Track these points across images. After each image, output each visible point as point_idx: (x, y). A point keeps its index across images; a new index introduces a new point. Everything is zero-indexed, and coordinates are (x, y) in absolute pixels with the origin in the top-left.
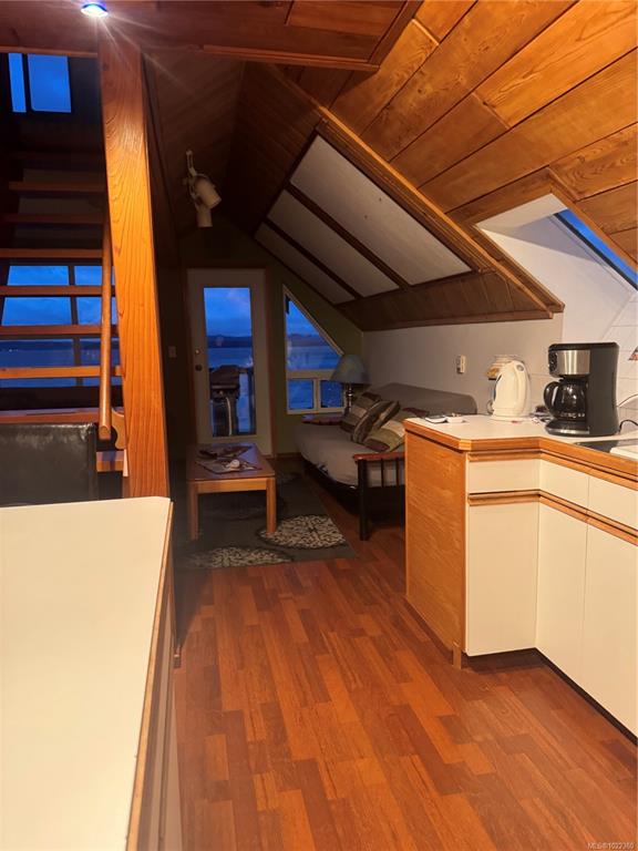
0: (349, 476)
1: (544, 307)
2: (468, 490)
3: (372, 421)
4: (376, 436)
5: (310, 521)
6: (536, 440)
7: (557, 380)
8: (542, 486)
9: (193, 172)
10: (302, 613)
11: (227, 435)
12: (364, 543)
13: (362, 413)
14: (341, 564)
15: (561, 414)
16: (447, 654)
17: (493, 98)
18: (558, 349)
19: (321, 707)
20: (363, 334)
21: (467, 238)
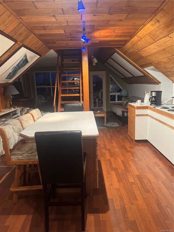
0: (120, 114)
1: (158, 83)
2: (136, 114)
3: (127, 104)
4: (127, 107)
5: (113, 123)
6: (147, 106)
7: (152, 97)
8: (148, 114)
9: (93, 56)
10: (110, 135)
12: (123, 127)
13: (125, 102)
14: (118, 129)
15: (152, 102)
16: (133, 140)
17: (141, 53)
18: (152, 92)
19: (112, 144)
20: (127, 84)
21: (143, 70)
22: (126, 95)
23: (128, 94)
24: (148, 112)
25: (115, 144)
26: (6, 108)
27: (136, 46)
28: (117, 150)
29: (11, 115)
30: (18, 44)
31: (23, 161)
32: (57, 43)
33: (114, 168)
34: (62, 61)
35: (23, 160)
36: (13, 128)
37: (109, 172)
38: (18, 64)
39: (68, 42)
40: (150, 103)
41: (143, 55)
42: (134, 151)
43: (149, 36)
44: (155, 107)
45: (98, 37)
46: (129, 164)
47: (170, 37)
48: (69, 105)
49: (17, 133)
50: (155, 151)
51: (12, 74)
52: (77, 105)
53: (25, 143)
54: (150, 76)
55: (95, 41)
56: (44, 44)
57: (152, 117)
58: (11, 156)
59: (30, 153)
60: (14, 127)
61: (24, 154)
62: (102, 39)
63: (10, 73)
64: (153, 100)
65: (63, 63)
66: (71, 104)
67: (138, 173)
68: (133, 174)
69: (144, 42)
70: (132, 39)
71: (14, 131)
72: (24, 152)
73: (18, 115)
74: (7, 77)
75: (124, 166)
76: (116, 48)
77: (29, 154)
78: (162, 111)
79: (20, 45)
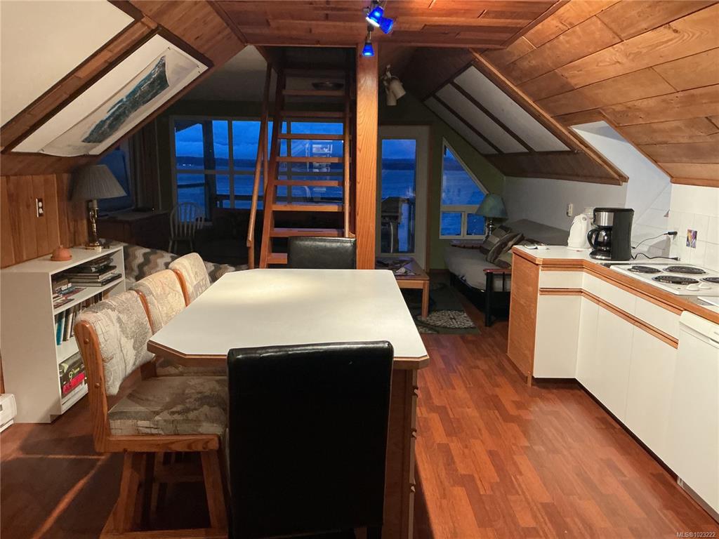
0: (480, 283)
1: (618, 178)
2: (540, 286)
3: (503, 247)
4: (503, 258)
5: (452, 314)
7: (596, 228)
8: (583, 287)
9: (389, 74)
11: (389, 252)
12: (488, 328)
13: (496, 241)
14: (470, 337)
15: (598, 247)
16: (525, 379)
17: (566, 75)
18: (597, 210)
19: (450, 391)
20: (505, 177)
21: (566, 133)
22: (496, 214)
23: (504, 212)
24: (584, 280)
25: (461, 392)
26: (74, 243)
27: (549, 49)
28: (472, 412)
29: (94, 270)
30: (143, 23)
31: (151, 438)
32: (273, 24)
33: (463, 476)
34: (281, 85)
35: (152, 435)
36: (119, 320)
37: (444, 490)
38: (134, 92)
39: (314, 22)
40: (591, 250)
41: (573, 82)
42: (531, 417)
43: (599, 22)
44: (608, 266)
45: (422, 14)
46: (515, 464)
47: (676, 31)
48: (306, 243)
49: (133, 340)
50: (603, 421)
51: (106, 126)
52: (334, 245)
53: (156, 375)
54: (592, 155)
55: (407, 26)
56: (228, 25)
57: (597, 300)
58: (111, 421)
59: (179, 413)
60: (121, 316)
61: (157, 413)
62: (436, 18)
63: (103, 122)
64: (601, 239)
65: (284, 92)
66: (315, 240)
67: (546, 498)
68: (530, 500)
69: (579, 37)
70: (539, 26)
71: (123, 331)
72: (158, 409)
73: (116, 272)
74: (91, 134)
75: (497, 471)
76: (476, 50)
77: (176, 417)
78: (633, 280)
79: (149, 27)
